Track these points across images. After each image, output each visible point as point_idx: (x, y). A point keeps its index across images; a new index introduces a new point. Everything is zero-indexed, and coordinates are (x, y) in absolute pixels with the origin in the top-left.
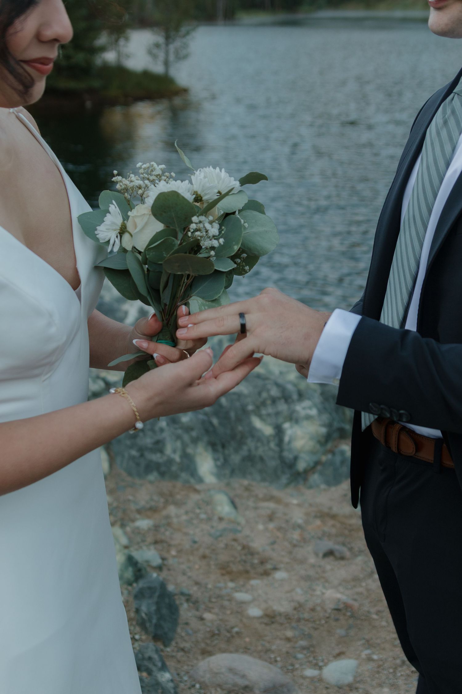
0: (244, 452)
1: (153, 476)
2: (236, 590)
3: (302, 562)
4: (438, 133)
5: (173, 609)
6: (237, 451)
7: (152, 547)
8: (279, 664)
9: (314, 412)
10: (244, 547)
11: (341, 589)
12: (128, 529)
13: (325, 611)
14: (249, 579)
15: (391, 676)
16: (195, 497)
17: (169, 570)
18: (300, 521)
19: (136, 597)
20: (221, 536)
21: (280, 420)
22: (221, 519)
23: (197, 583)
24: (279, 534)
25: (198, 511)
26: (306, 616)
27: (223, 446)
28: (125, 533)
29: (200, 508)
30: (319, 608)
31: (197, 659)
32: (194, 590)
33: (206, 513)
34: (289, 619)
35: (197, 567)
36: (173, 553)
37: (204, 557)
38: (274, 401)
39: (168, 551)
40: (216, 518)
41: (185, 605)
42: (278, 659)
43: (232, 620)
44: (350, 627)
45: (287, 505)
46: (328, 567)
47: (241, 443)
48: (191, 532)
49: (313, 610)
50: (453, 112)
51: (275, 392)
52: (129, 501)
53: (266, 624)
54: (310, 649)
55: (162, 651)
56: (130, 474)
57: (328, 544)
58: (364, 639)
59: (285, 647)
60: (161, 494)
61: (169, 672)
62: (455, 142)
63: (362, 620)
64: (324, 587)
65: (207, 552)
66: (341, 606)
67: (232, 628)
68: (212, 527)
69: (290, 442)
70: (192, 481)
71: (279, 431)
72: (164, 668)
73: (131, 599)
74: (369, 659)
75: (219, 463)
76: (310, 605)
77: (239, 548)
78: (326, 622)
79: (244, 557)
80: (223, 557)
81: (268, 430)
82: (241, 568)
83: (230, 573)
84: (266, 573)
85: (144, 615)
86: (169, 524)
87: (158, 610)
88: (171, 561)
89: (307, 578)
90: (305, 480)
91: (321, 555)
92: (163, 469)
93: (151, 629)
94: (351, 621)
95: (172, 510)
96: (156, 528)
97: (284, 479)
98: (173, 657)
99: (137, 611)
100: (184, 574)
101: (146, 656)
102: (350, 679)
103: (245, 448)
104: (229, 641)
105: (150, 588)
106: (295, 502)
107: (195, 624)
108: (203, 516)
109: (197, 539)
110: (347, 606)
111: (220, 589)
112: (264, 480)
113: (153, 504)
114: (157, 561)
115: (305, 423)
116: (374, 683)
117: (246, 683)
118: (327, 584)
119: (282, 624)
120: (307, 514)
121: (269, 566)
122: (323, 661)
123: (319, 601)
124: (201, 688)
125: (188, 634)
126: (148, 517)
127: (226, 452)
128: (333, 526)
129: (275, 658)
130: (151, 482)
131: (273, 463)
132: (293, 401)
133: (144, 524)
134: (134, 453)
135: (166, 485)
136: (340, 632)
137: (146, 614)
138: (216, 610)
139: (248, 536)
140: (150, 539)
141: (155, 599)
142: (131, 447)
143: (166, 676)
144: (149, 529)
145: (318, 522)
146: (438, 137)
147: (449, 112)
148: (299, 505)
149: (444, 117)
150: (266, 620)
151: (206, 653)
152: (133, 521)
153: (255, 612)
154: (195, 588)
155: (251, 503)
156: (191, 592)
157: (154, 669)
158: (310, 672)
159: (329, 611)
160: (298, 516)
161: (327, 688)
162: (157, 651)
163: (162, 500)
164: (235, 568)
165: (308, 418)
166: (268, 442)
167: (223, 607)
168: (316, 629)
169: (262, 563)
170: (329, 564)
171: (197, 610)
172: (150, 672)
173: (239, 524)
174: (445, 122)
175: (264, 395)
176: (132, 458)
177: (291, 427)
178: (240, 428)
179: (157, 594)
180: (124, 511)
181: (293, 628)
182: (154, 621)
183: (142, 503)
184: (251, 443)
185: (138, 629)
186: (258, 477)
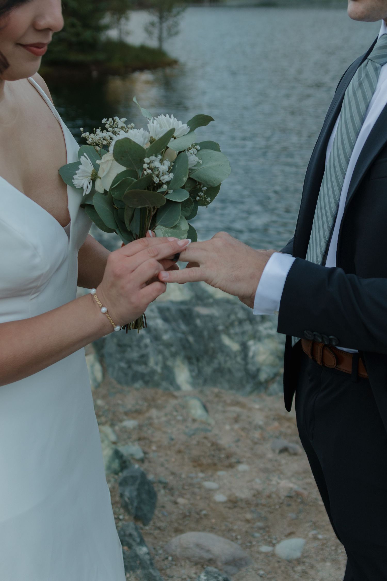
0: (215, 365)
1: (138, 384)
2: (205, 479)
3: (261, 457)
4: (354, 94)
5: (152, 495)
6: (209, 363)
7: (136, 443)
8: (240, 542)
9: (274, 331)
10: (213, 444)
11: (293, 480)
12: (117, 428)
13: (280, 498)
14: (217, 470)
15: (333, 553)
16: (173, 402)
17: (150, 462)
18: (261, 423)
19: (121, 484)
20: (194, 434)
21: (246, 338)
22: (194, 420)
23: (173, 474)
24: (243, 434)
25: (175, 413)
26: (263, 501)
27: (198, 360)
28: (114, 431)
29: (177, 411)
30: (274, 496)
31: (171, 536)
32: (170, 479)
33: (182, 415)
34: (249, 504)
35: (173, 460)
36: (154, 448)
37: (179, 452)
38: (241, 322)
39: (150, 447)
40: (190, 419)
41: (162, 492)
42: (239, 537)
43: (201, 504)
44: (300, 512)
45: (250, 409)
46: (283, 461)
47: (212, 357)
48: (169, 431)
49: (269, 497)
50: (367, 75)
51: (241, 315)
52: (118, 404)
53: (230, 508)
54: (265, 529)
55: (142, 529)
56: (119, 382)
57: (284, 442)
58: (311, 521)
59: (245, 527)
60: (145, 399)
61: (146, 546)
62: (368, 101)
63: (310, 506)
64: (279, 478)
65: (182, 448)
66: (293, 494)
67: (201, 511)
68: (187, 427)
69: (253, 357)
70: (171, 389)
71: (245, 348)
72: (142, 543)
73: (117, 486)
74: (315, 538)
75: (194, 374)
76: (267, 492)
77: (209, 445)
78: (280, 507)
79: (213, 453)
80: (195, 452)
81: (235, 347)
82: (210, 461)
83: (200, 465)
84: (231, 466)
85: (126, 499)
86: (151, 424)
87: (139, 495)
88: (151, 455)
89: (266, 470)
90: (266, 388)
91: (277, 451)
92: (147, 378)
93: (133, 511)
94: (301, 507)
95: (154, 412)
96: (140, 427)
97: (248, 388)
98: (150, 534)
99: (122, 496)
100: (162, 465)
101: (128, 533)
102: (298, 554)
103: (216, 361)
104: (198, 521)
105: (132, 477)
106: (257, 406)
107: (170, 507)
108: (179, 418)
109: (174, 436)
110: (298, 494)
111: (192, 478)
112: (231, 388)
113: (138, 407)
114: (140, 455)
115: (266, 341)
116: (319, 558)
117: (211, 556)
118: (282, 476)
119: (242, 508)
120: (267, 417)
121: (233, 460)
122: (276, 539)
123: (274, 490)
124: (173, 560)
125: (164, 515)
126: (134, 418)
127: (200, 364)
128: (289, 427)
129: (236, 536)
130: (137, 389)
131: (239, 375)
132: (257, 323)
133: (130, 424)
134: (123, 365)
135: (149, 392)
136: (292, 515)
137: (129, 499)
138: (188, 496)
139: (216, 435)
140: (134, 436)
141: (136, 486)
142: (121, 360)
143: (144, 549)
144: (134, 429)
145: (276, 424)
146: (354, 97)
147: (363, 75)
148: (261, 410)
149: (359, 80)
150: (229, 505)
151: (178, 531)
152: (121, 421)
153: (220, 497)
154: (171, 478)
155: (220, 408)
156: (168, 481)
157: (134, 544)
158: (265, 548)
159: (283, 498)
160: (259, 419)
161: (279, 562)
162: (136, 529)
163: (146, 404)
164: (205, 461)
165: (269, 336)
166: (236, 356)
167: (194, 494)
168: (271, 513)
169: (228, 457)
170: (284, 459)
171: (172, 495)
172: (130, 546)
173: (209, 425)
174: (360, 84)
175: (233, 317)
176: (121, 369)
177: (255, 344)
178: (212, 345)
179: (138, 482)
180: (114, 413)
181: (252, 512)
182: (135, 504)
183: (129, 407)
184: (221, 358)
185: (122, 511)
186: (226, 386)
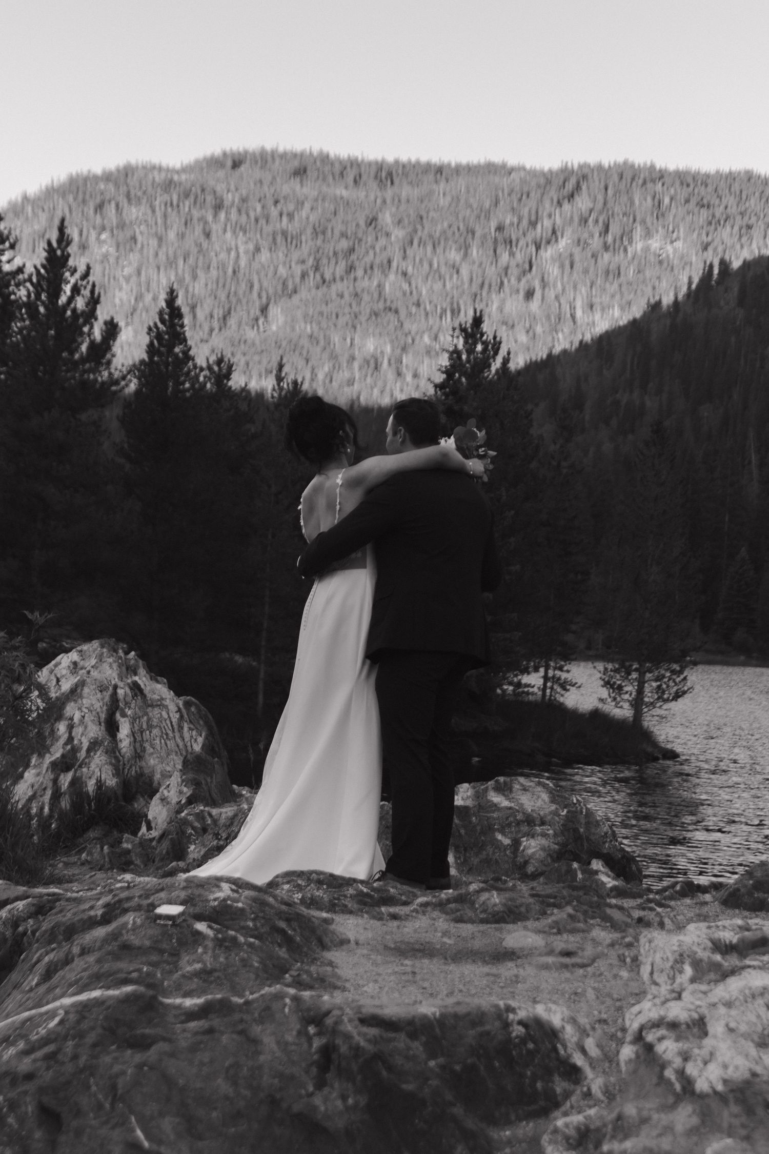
0: (483, 855)
6: (477, 854)
9: (551, 832)
21: (520, 835)
27: (465, 850)
38: (518, 823)
47: (482, 849)
51: (520, 817)
69: (523, 850)
71: (516, 843)
81: (507, 841)
97: (516, 876)
103: (484, 853)
115: (541, 839)
131: (506, 865)
132: (535, 825)
165: (544, 835)
166: (505, 850)
175: (511, 819)
177: (527, 840)
178: (483, 838)
184: (490, 849)
